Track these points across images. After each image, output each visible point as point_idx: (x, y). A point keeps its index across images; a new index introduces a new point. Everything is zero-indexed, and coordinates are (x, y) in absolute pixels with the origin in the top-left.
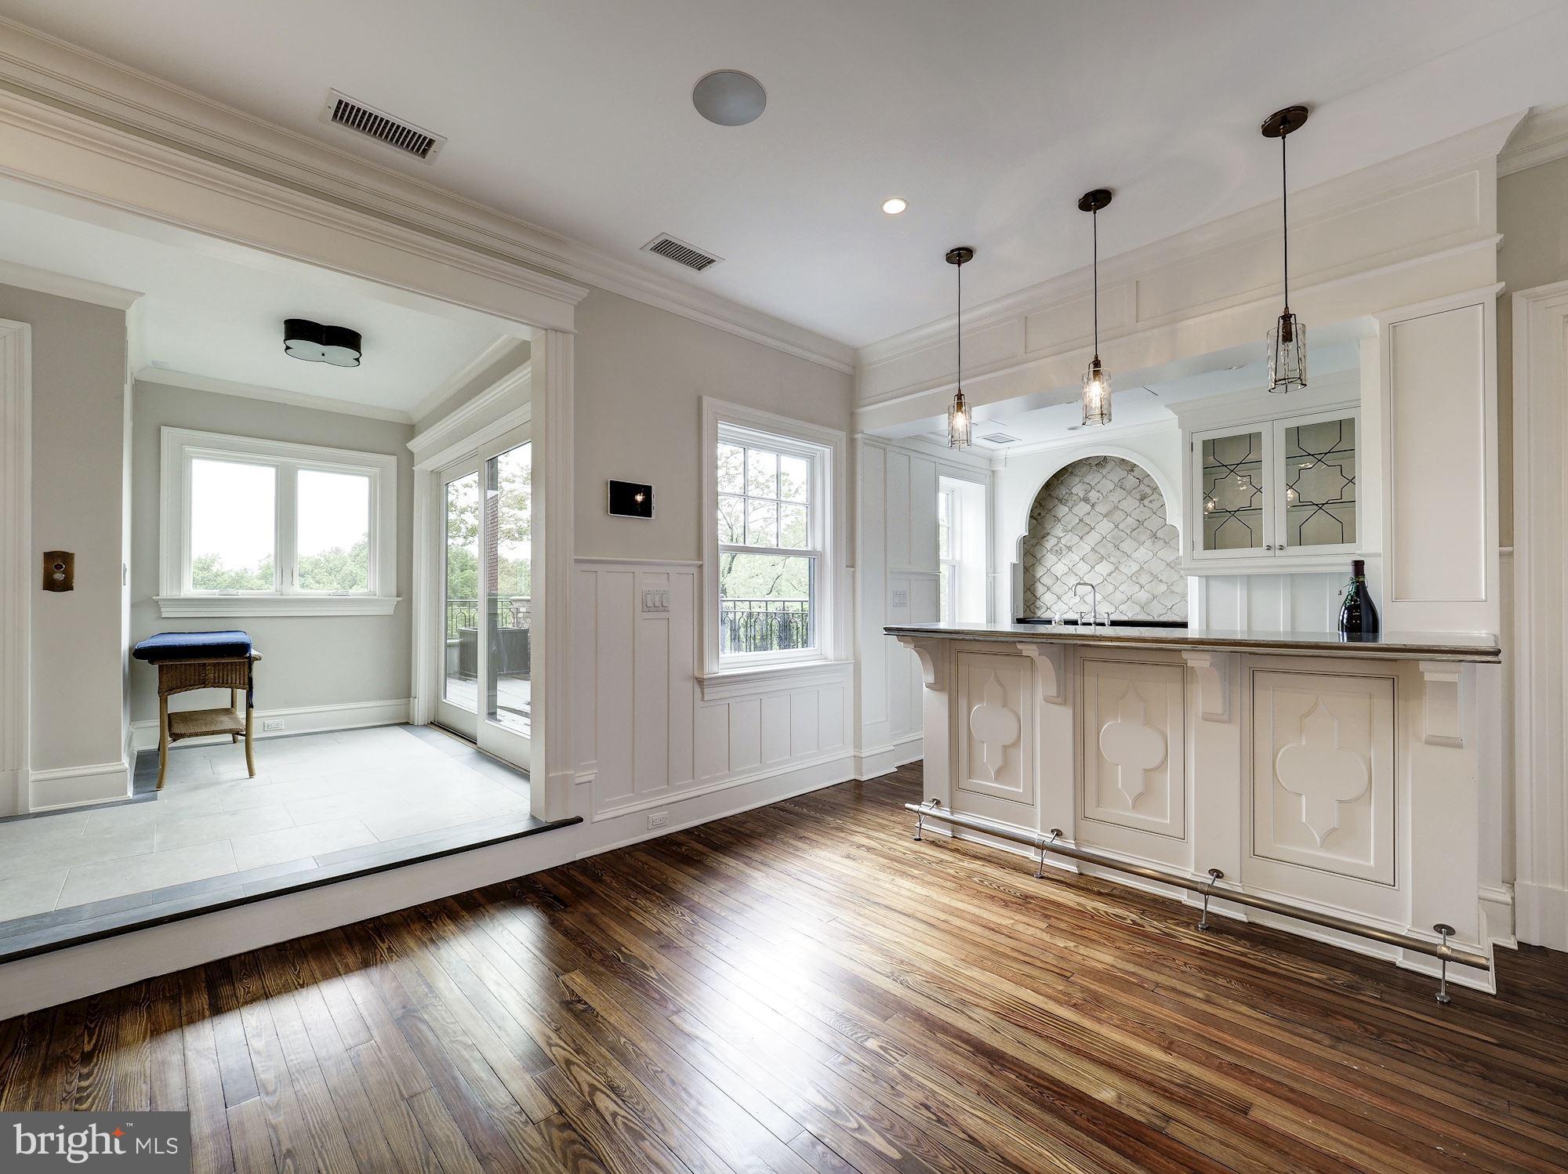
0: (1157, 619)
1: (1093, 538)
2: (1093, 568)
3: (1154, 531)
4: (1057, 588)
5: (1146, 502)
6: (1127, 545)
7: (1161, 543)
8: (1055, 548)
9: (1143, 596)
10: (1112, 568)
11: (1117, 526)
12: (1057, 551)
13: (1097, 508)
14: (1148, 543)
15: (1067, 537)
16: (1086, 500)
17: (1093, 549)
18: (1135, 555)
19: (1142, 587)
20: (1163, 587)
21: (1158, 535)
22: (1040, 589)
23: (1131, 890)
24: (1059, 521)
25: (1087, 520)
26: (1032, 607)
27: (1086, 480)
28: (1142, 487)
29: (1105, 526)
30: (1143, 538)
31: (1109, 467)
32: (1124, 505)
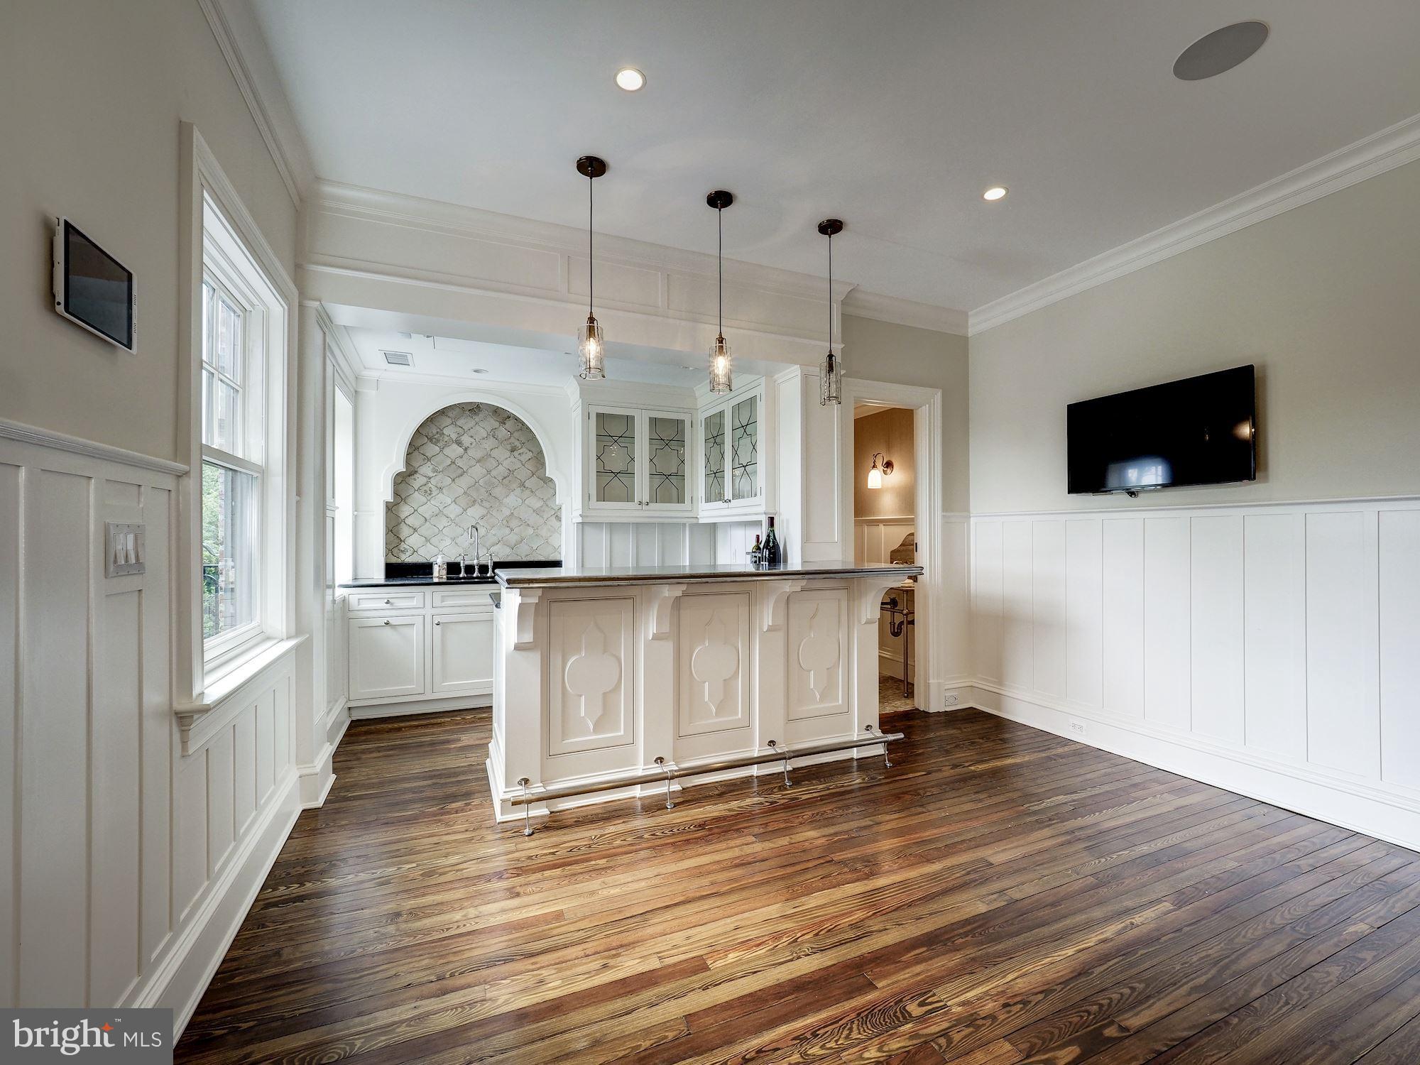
0: (525, 559)
1: (465, 482)
2: (465, 510)
3: (523, 480)
4: (426, 530)
5: (516, 453)
6: (498, 491)
7: (528, 492)
8: (425, 488)
9: (513, 538)
10: (485, 512)
11: (489, 472)
12: (426, 492)
13: (470, 452)
14: (518, 491)
15: (438, 478)
16: (459, 443)
17: (465, 493)
18: (506, 501)
19: (512, 530)
20: (531, 531)
21: (527, 485)
22: (405, 531)
23: (723, 783)
24: (429, 460)
25: (460, 463)
26: (395, 551)
27: (460, 423)
28: (512, 440)
29: (478, 471)
30: (514, 486)
31: (481, 415)
32: (495, 453)
